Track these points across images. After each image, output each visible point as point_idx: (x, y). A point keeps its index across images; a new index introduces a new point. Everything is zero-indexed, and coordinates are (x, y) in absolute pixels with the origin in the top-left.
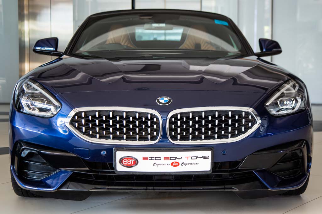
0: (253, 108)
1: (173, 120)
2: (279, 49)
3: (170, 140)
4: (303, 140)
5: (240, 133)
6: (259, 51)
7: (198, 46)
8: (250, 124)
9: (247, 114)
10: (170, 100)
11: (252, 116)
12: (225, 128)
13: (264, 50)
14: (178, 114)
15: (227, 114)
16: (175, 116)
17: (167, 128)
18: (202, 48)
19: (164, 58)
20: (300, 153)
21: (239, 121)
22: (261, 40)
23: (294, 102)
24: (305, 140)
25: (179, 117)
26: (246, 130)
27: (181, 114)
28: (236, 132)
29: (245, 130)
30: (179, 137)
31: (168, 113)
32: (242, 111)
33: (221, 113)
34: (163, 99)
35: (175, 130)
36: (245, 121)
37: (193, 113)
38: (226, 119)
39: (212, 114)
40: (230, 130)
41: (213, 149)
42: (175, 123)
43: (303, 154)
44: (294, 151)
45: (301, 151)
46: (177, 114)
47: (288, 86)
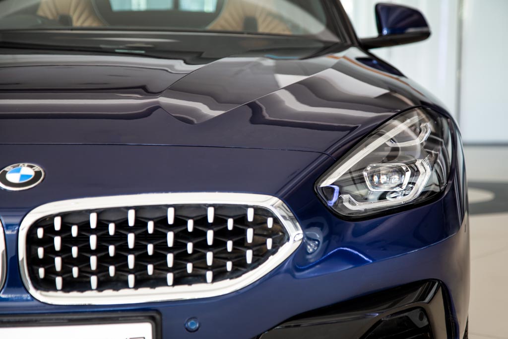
0: (280, 198)
1: (40, 233)
2: (424, 29)
3: (32, 291)
4: (432, 282)
5: (241, 267)
6: (373, 33)
7: (250, 23)
8: (269, 242)
9: (262, 213)
10: (38, 174)
11: (276, 221)
12: (195, 256)
13: (385, 32)
14: (57, 215)
15: (203, 213)
16: (46, 222)
17: (20, 259)
18: (262, 29)
19: (143, 52)
20: (421, 318)
21: (238, 234)
22: (379, 8)
23: (408, 174)
24: (439, 281)
25: (57, 224)
26: (258, 260)
27: (64, 216)
28: (229, 266)
29: (254, 261)
30: (59, 281)
31: (24, 213)
32: (247, 207)
33: (184, 213)
34: (18, 171)
35: (48, 262)
36: (254, 234)
37: (100, 212)
38: (200, 228)
39: (158, 214)
40: (210, 262)
41: (158, 317)
42: (47, 242)
43: (428, 320)
44: (402, 315)
45: (424, 313)
46: (52, 217)
47: (400, 127)
